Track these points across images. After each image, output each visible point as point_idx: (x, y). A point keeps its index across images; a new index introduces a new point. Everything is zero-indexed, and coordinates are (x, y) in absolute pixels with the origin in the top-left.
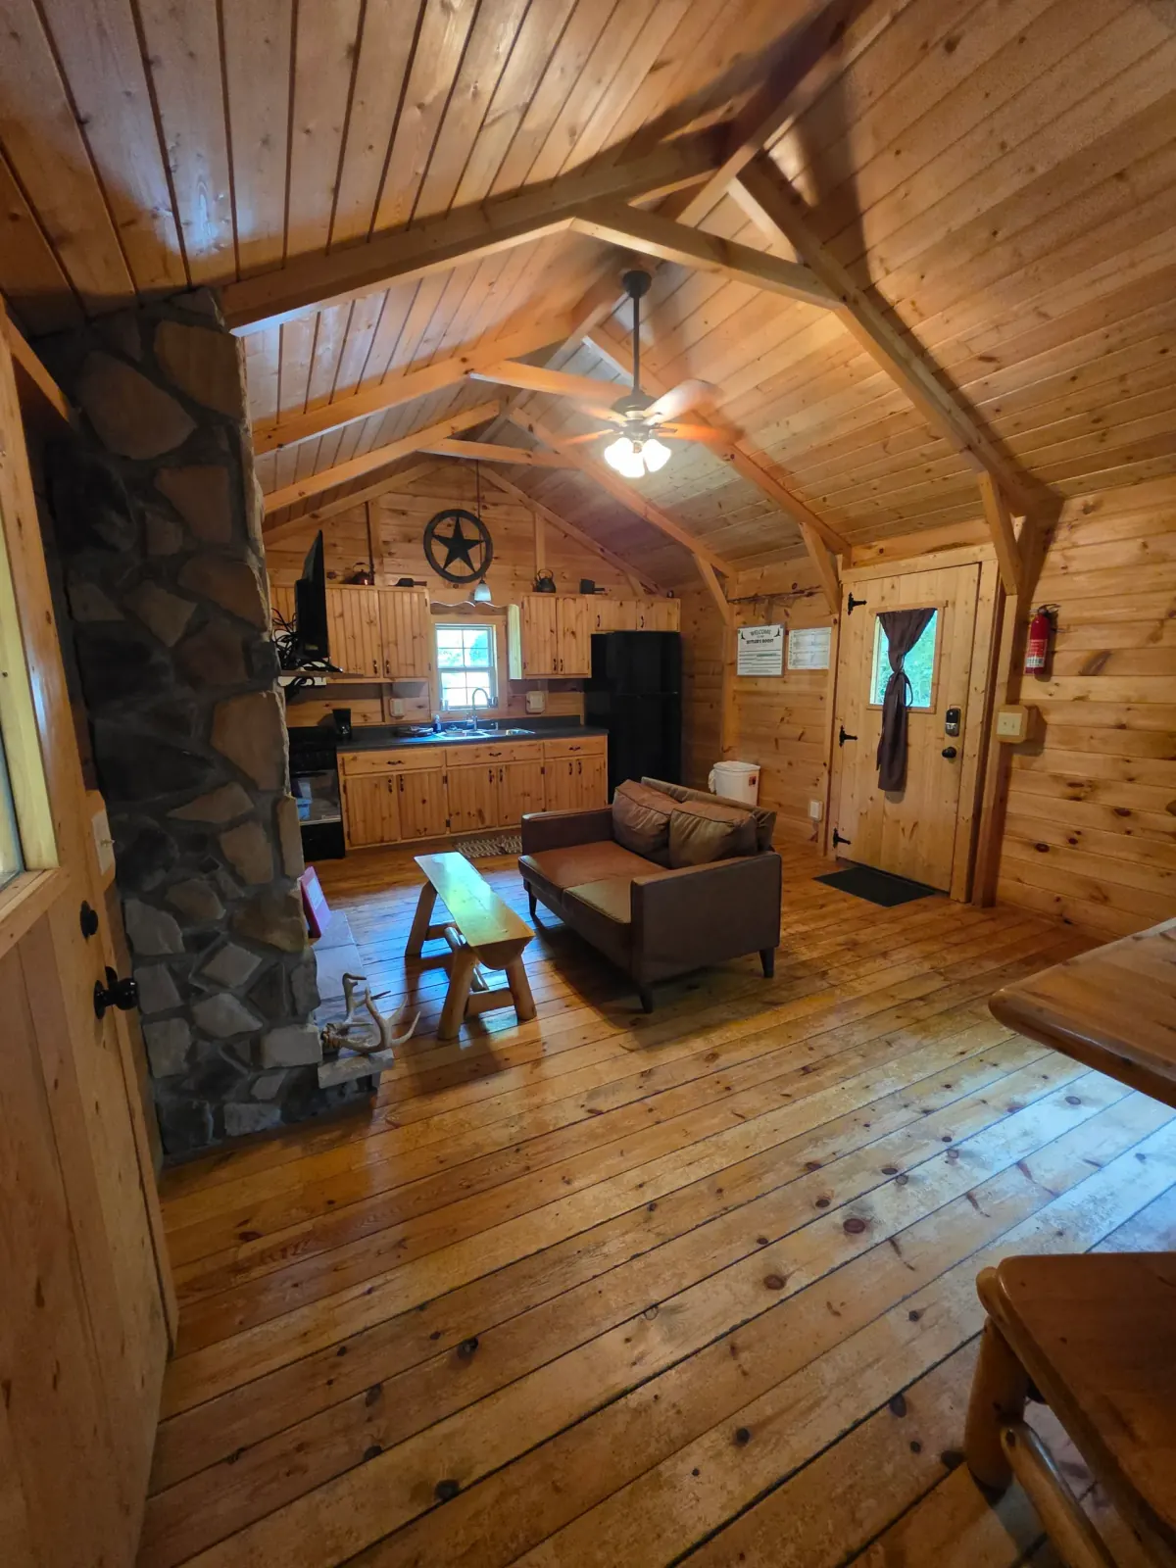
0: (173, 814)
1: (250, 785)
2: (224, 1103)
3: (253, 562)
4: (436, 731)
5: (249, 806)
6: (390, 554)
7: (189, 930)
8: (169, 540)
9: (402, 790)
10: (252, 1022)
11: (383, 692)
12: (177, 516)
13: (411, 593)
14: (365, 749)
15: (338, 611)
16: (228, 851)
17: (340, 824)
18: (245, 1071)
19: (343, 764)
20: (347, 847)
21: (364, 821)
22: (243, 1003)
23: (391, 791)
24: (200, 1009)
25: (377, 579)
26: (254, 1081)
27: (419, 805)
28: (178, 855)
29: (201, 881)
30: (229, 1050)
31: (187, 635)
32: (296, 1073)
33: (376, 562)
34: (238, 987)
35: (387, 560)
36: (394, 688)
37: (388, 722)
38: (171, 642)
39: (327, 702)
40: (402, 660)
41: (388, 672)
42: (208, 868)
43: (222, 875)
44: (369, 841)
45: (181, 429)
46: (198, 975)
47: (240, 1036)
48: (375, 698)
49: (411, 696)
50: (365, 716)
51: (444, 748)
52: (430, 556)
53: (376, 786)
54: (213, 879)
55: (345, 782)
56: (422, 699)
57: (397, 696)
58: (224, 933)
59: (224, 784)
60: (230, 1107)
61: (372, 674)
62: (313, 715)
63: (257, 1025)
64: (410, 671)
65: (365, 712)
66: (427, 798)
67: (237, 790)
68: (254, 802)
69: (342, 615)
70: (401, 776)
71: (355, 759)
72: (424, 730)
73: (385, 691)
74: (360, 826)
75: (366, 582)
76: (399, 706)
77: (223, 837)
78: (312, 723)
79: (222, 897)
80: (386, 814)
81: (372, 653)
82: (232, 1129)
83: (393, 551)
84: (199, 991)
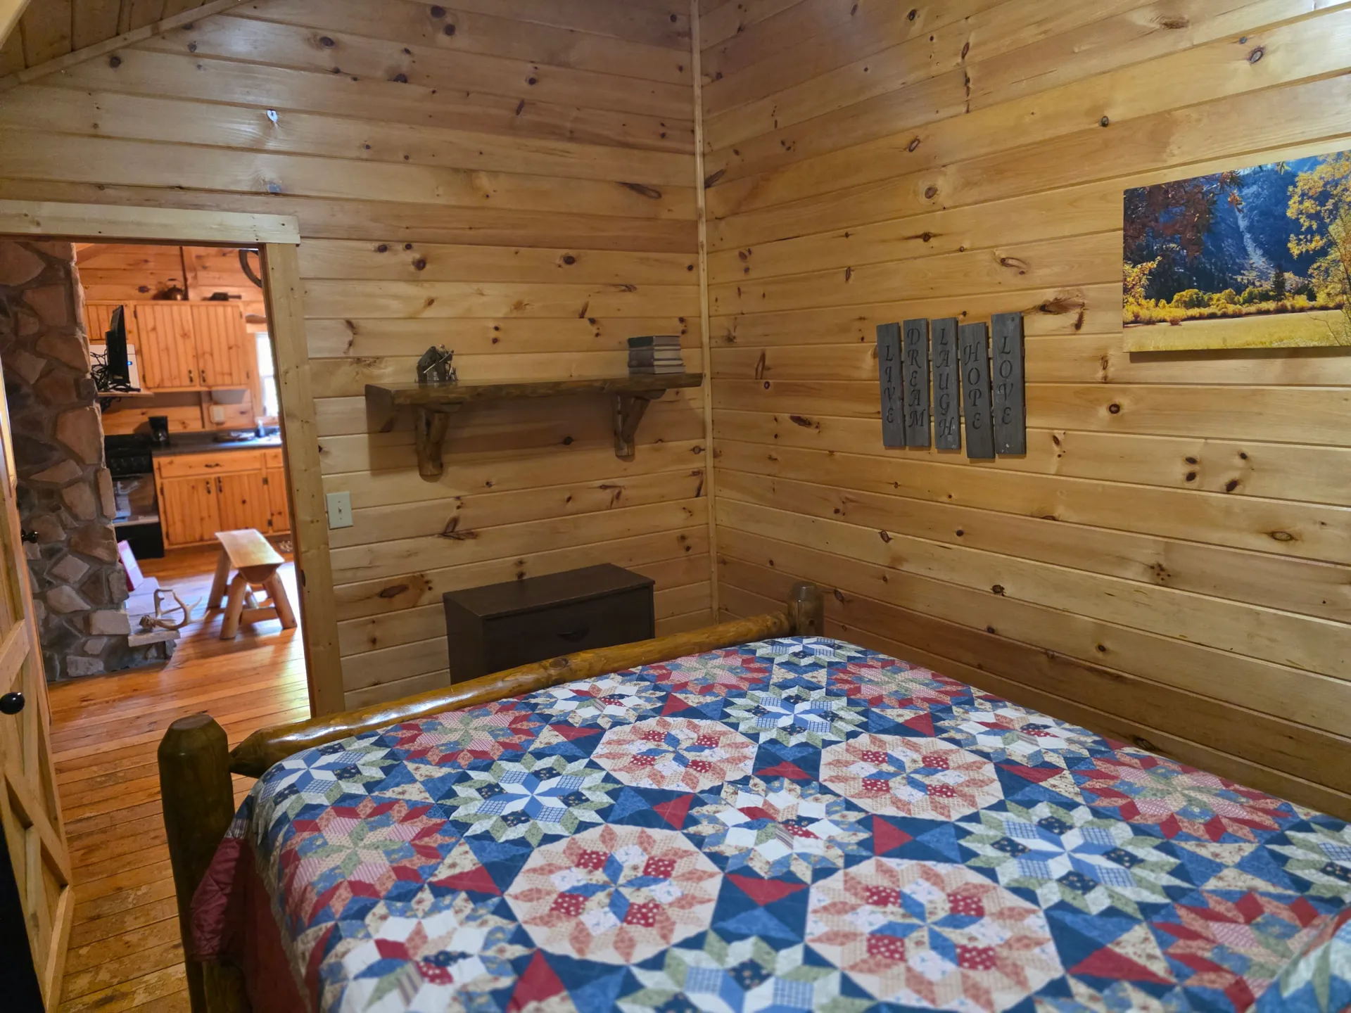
0: (33, 477)
1: (80, 461)
2: (66, 655)
3: (80, 335)
4: (258, 435)
5: (80, 473)
6: (205, 268)
7: (43, 546)
8: (31, 327)
9: (221, 491)
10: (82, 604)
11: (204, 399)
12: (34, 312)
13: (224, 306)
14: (181, 453)
15: (150, 326)
16: (67, 500)
17: (158, 525)
18: (80, 635)
19: (159, 469)
20: (166, 545)
21: (183, 521)
22: (77, 593)
23: (209, 492)
24: (51, 594)
25: (191, 294)
26: (86, 642)
27: (239, 506)
28: (36, 502)
29: (52, 517)
30: (70, 622)
31: (41, 377)
32: (113, 641)
33: (190, 276)
34: (75, 582)
35: (201, 274)
36: (214, 395)
37: (208, 428)
38: (32, 382)
39: (144, 410)
40: (218, 368)
41: (204, 381)
42: (55, 509)
43: (65, 515)
44: (189, 540)
45: (38, 268)
46: (49, 573)
47: (75, 612)
48: (195, 405)
49: (231, 403)
50: (184, 423)
51: (263, 451)
52: (246, 268)
53: (193, 487)
54: (59, 517)
55: (162, 484)
56: (245, 405)
57: (216, 403)
58: (65, 549)
59: (64, 461)
60: (70, 658)
61: (187, 382)
62: (128, 423)
63: (87, 607)
64: (227, 379)
65: (182, 420)
66: (247, 499)
67: (72, 463)
68: (83, 470)
69: (154, 329)
70: (219, 478)
71: (171, 463)
72: (245, 435)
73: (205, 398)
74: (179, 527)
75: (179, 297)
76: (220, 414)
77: (64, 491)
78: (128, 431)
79: (65, 527)
80: (205, 514)
81: (186, 363)
82: (72, 671)
83: (207, 264)
84: (50, 583)
